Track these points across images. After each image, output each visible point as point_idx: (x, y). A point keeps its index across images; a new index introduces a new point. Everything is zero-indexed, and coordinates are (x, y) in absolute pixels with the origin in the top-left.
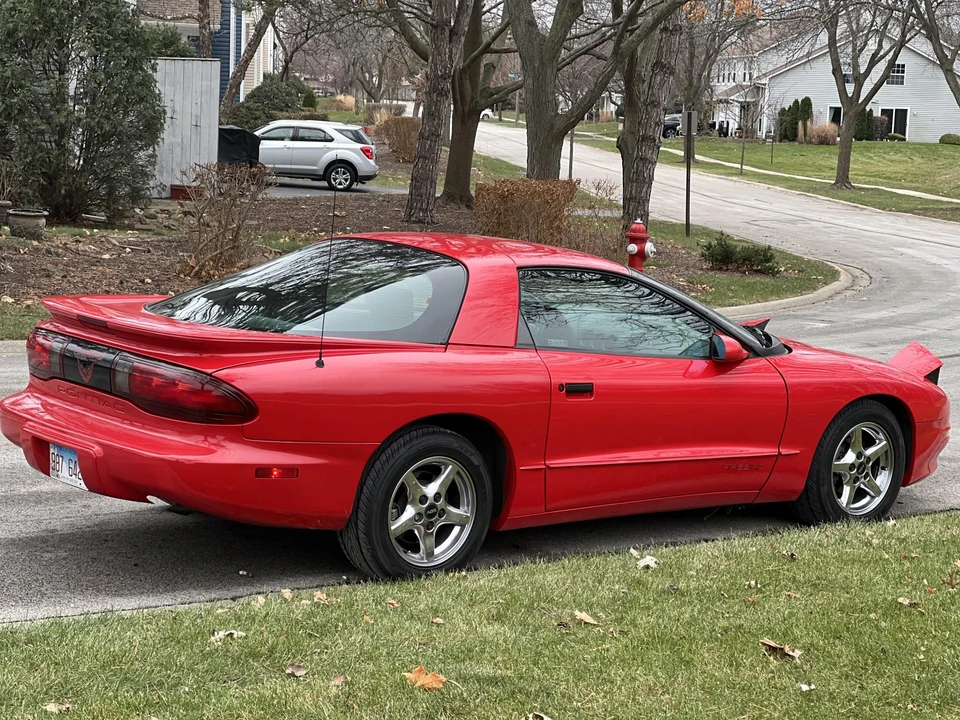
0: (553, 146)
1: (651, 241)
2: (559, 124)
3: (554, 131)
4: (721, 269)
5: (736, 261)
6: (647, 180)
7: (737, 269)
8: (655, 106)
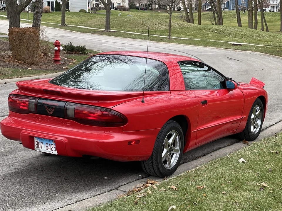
0: (17, 16)
1: (61, 46)
2: (19, 9)
3: (18, 11)
4: (70, 53)
5: (75, 51)
6: (39, 26)
7: (75, 53)
8: (40, 2)
